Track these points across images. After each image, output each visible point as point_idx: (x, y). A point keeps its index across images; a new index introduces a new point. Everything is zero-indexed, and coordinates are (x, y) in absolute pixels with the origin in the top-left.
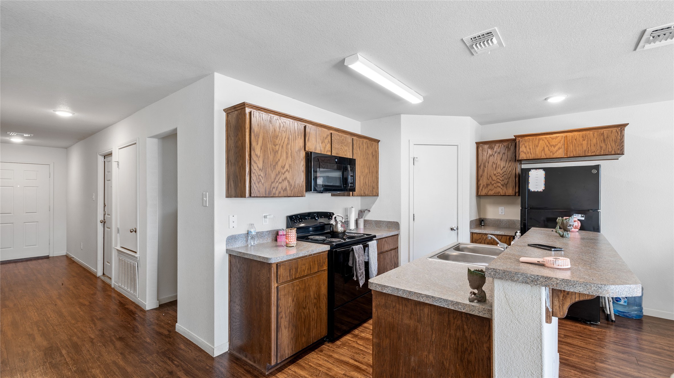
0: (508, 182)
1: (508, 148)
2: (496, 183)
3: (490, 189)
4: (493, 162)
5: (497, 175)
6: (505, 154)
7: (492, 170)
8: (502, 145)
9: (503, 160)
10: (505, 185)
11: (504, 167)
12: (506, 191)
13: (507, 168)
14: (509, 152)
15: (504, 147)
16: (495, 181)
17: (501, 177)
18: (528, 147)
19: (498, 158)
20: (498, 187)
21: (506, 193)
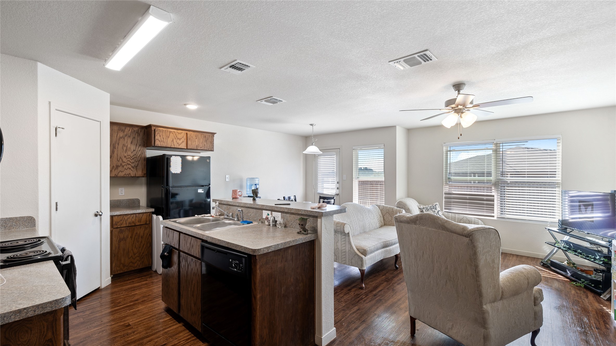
0: (138, 164)
1: (138, 133)
2: (126, 165)
3: (120, 171)
4: (124, 144)
5: (127, 157)
6: (135, 138)
7: (122, 152)
8: (133, 130)
9: (133, 143)
10: (136, 167)
11: (134, 150)
12: (136, 173)
13: (137, 152)
14: (139, 137)
15: (134, 132)
16: (126, 163)
17: (132, 160)
18: (162, 136)
19: (129, 141)
20: (128, 169)
21: (137, 174)
